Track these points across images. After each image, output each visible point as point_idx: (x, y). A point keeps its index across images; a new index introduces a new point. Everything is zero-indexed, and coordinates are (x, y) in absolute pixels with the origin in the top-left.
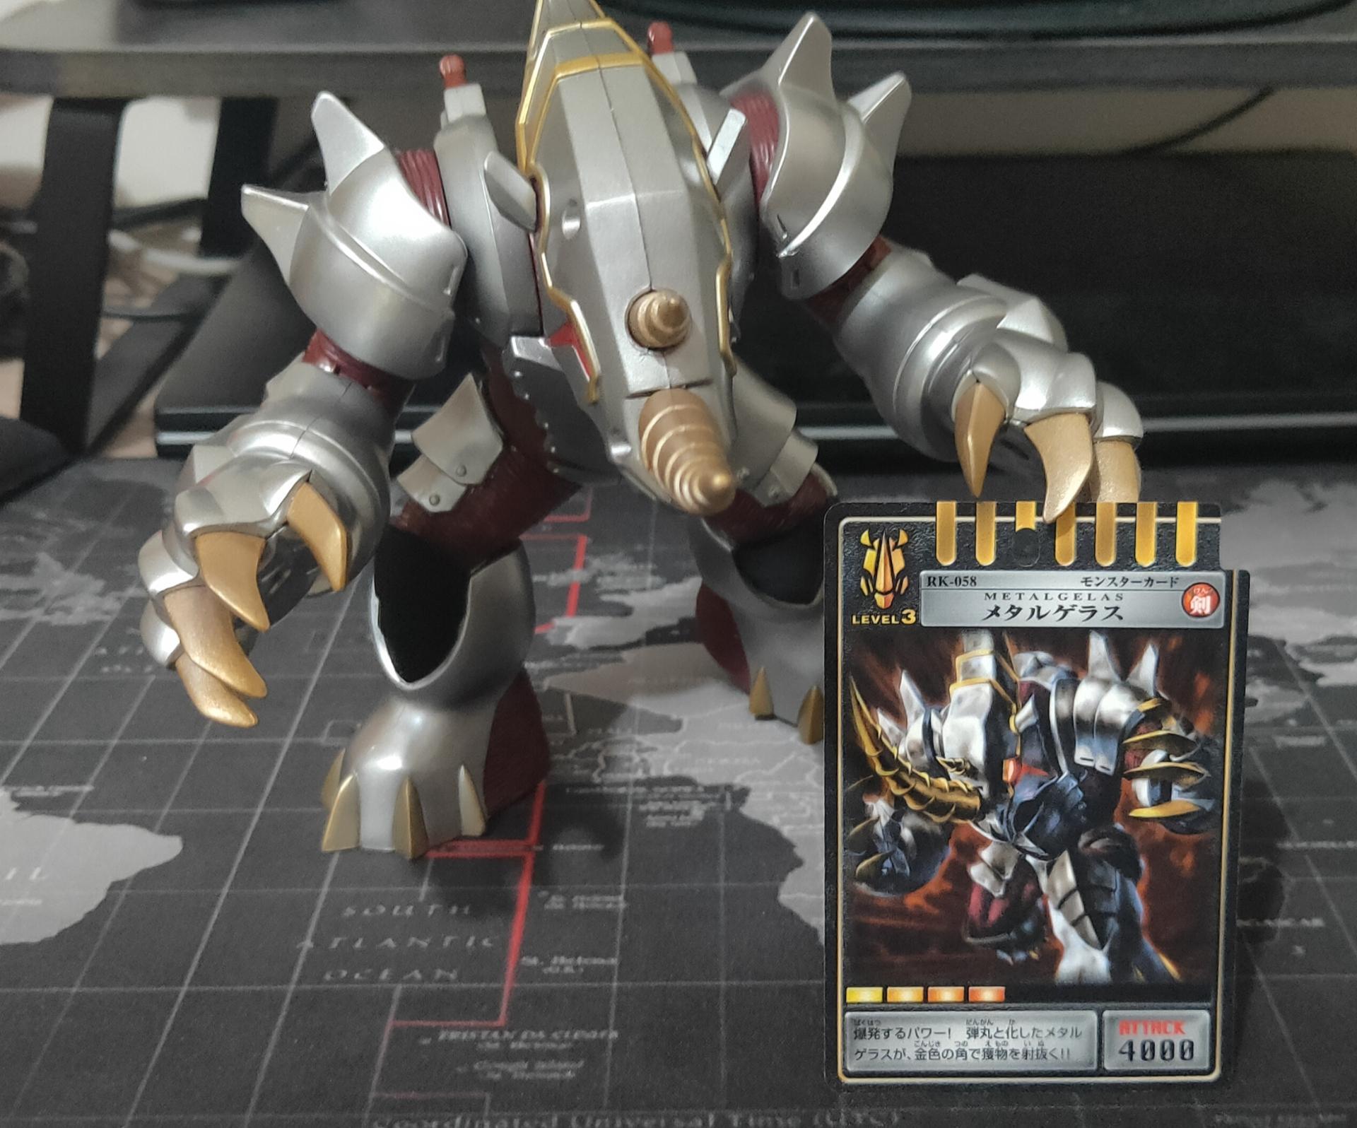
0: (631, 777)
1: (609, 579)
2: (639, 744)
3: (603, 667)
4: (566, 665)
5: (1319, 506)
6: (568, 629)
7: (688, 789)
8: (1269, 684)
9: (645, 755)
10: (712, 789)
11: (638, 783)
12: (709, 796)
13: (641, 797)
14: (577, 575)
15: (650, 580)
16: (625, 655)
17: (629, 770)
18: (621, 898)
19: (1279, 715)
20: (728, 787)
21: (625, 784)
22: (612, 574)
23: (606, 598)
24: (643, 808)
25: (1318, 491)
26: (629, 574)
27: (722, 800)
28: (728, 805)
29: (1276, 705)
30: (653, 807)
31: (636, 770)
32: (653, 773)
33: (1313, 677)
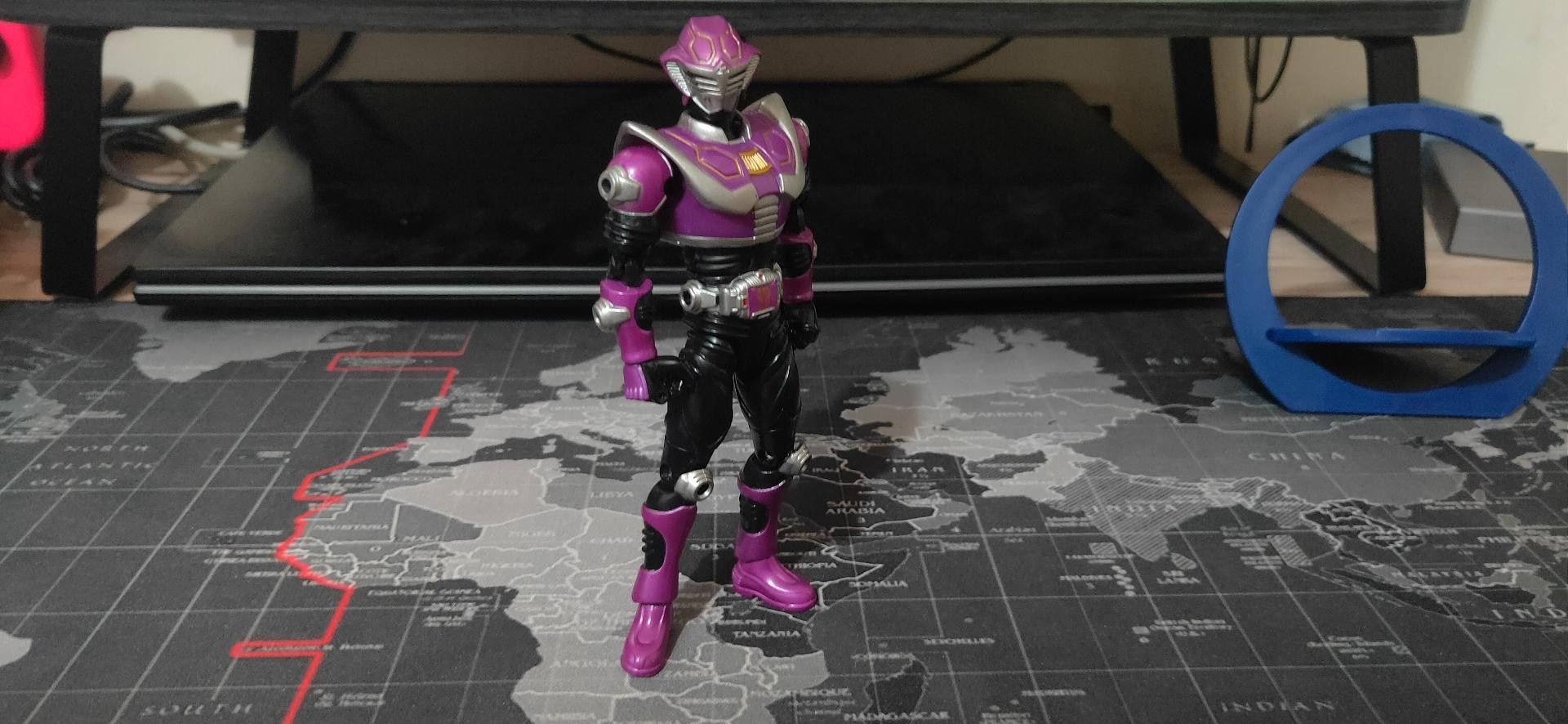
0: (426, 580)
1: (463, 405)
2: (441, 550)
3: (434, 481)
4: (405, 479)
5: (1009, 347)
6: (417, 447)
7: (468, 592)
8: (943, 497)
9: (442, 561)
10: (487, 591)
11: (430, 586)
12: (482, 598)
13: (428, 599)
14: (439, 401)
15: (494, 405)
16: (455, 470)
17: (425, 574)
18: (382, 695)
19: (948, 523)
20: (502, 589)
21: (418, 587)
22: (466, 401)
23: (454, 421)
24: (426, 609)
25: (1009, 335)
26: (478, 400)
27: (492, 602)
28: (496, 606)
29: (948, 515)
30: (435, 608)
31: (431, 575)
32: (444, 577)
33: (978, 490)
